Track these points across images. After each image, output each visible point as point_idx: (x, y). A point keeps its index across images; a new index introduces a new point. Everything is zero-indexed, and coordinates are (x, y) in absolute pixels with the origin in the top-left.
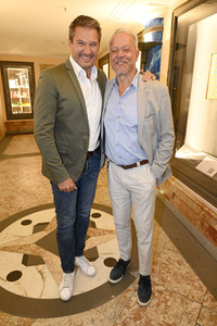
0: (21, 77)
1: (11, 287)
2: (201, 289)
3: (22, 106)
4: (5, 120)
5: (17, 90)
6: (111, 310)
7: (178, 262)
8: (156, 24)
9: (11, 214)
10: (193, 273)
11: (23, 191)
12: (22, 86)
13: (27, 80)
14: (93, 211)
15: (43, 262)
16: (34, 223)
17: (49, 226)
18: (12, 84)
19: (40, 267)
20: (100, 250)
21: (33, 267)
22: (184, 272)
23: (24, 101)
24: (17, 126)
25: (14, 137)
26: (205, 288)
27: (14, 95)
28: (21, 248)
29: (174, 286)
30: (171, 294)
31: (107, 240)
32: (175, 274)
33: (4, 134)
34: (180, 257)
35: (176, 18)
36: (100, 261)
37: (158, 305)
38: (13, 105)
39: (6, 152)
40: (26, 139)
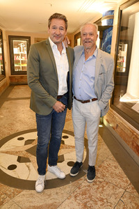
0: (21, 46)
1: (10, 173)
2: (127, 182)
3: (21, 65)
4: (10, 75)
5: (18, 55)
6: (68, 189)
7: (115, 166)
8: (109, 14)
9: (11, 133)
10: (123, 173)
11: (20, 120)
12: (22, 52)
13: (25, 48)
14: (63, 134)
15: (30, 161)
16: (25, 139)
17: (35, 142)
18: (16, 51)
19: (28, 164)
20: (66, 157)
21: (24, 164)
22: (117, 172)
23: (23, 62)
24: (17, 79)
25: (15, 87)
26: (129, 182)
27: (16, 58)
28: (17, 153)
29: (110, 179)
30: (107, 183)
31: (71, 151)
32: (112, 173)
33: (8, 84)
34: (117, 164)
35: (121, 11)
36: (65, 163)
37: (98, 188)
38: (15, 65)
39: (9, 96)
40: (23, 88)
